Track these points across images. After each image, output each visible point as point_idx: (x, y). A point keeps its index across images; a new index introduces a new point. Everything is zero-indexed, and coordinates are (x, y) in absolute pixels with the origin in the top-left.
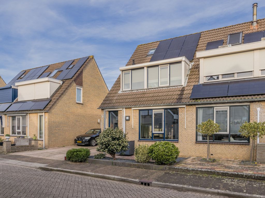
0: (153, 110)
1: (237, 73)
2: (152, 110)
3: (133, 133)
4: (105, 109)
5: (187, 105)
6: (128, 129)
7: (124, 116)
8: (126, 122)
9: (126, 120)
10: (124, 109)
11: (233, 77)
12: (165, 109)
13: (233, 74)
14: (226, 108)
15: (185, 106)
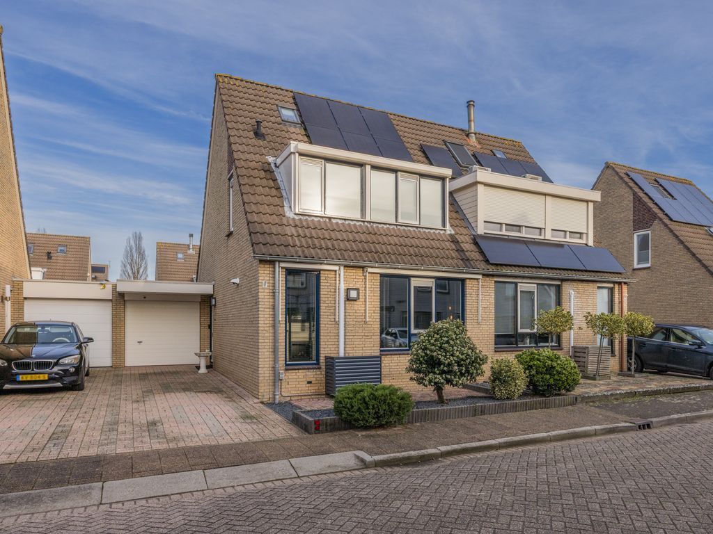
0: (412, 279)
1: (526, 227)
2: (408, 277)
3: (366, 334)
4: (279, 261)
5: (484, 275)
6: (351, 323)
7: (343, 287)
8: (347, 305)
9: (348, 299)
10: (342, 268)
11: (519, 231)
12: (437, 279)
13: (520, 226)
14: (530, 286)
15: (480, 277)
